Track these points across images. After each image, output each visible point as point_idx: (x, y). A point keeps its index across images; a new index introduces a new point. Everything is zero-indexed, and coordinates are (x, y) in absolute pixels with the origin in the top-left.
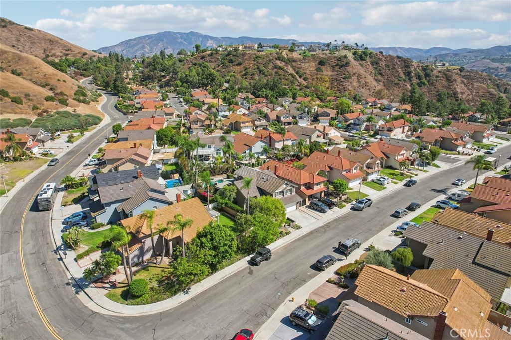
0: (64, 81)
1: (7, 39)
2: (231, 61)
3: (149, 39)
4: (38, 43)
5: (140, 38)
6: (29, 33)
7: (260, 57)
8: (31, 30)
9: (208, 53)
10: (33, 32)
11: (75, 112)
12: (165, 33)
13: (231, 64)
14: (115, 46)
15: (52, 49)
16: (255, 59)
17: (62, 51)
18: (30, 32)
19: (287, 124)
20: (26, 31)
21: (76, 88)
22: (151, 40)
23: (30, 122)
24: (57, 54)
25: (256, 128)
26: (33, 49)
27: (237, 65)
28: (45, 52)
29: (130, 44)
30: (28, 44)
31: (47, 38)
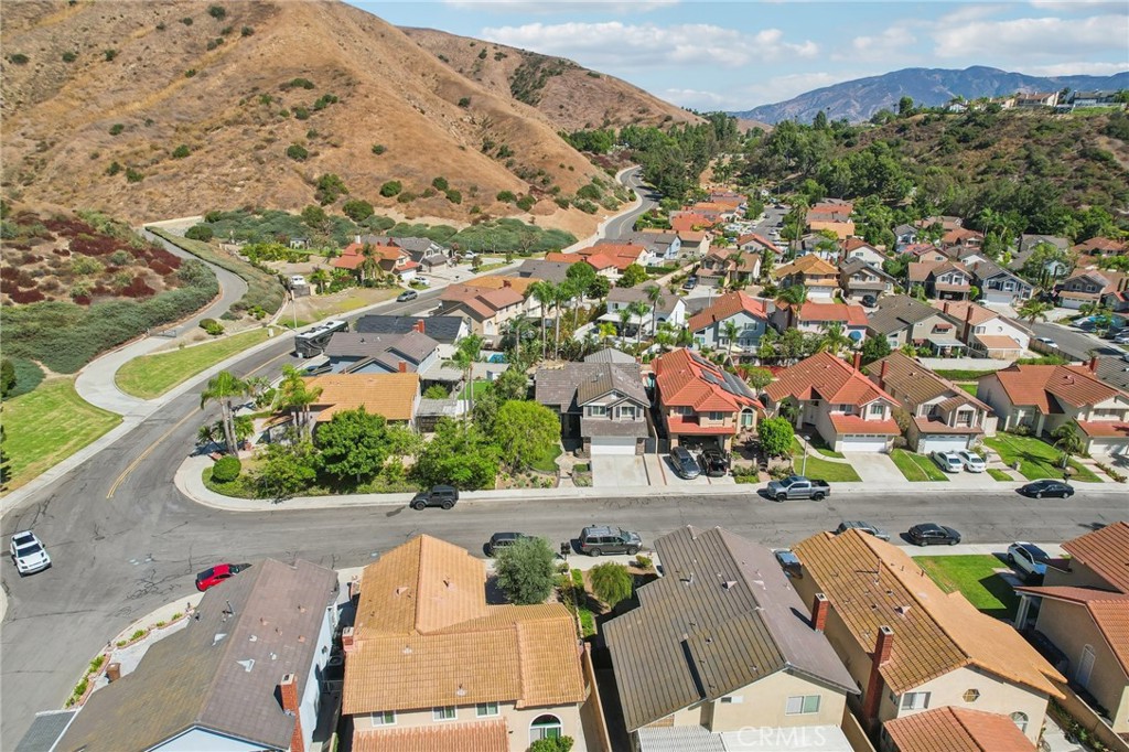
0: (571, 169)
1: (556, 94)
2: (964, 139)
3: (864, 86)
4: (600, 99)
5: (846, 85)
6: (592, 82)
7: (1048, 128)
8: (597, 76)
9: (920, 117)
10: (597, 81)
11: (532, 222)
12: (905, 70)
13: (961, 146)
14: (788, 102)
15: (618, 110)
16: (1034, 132)
17: (634, 113)
18: (592, 80)
19: (950, 296)
20: (588, 78)
21: (587, 182)
22: (867, 89)
23: (452, 232)
24: (623, 119)
25: (846, 295)
26: (589, 111)
27: (976, 148)
28: (605, 116)
29: (819, 99)
30: (584, 103)
31: (618, 89)
